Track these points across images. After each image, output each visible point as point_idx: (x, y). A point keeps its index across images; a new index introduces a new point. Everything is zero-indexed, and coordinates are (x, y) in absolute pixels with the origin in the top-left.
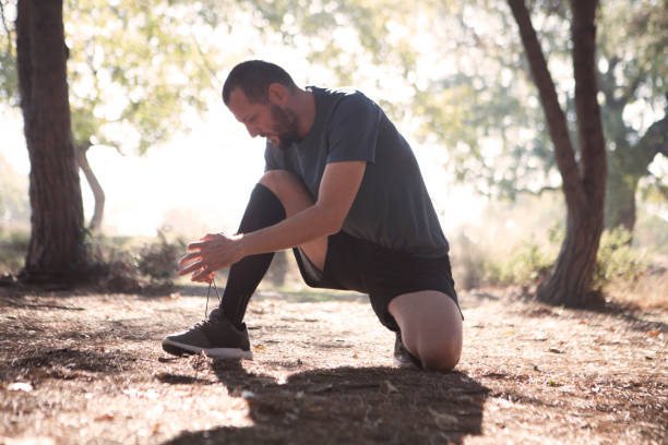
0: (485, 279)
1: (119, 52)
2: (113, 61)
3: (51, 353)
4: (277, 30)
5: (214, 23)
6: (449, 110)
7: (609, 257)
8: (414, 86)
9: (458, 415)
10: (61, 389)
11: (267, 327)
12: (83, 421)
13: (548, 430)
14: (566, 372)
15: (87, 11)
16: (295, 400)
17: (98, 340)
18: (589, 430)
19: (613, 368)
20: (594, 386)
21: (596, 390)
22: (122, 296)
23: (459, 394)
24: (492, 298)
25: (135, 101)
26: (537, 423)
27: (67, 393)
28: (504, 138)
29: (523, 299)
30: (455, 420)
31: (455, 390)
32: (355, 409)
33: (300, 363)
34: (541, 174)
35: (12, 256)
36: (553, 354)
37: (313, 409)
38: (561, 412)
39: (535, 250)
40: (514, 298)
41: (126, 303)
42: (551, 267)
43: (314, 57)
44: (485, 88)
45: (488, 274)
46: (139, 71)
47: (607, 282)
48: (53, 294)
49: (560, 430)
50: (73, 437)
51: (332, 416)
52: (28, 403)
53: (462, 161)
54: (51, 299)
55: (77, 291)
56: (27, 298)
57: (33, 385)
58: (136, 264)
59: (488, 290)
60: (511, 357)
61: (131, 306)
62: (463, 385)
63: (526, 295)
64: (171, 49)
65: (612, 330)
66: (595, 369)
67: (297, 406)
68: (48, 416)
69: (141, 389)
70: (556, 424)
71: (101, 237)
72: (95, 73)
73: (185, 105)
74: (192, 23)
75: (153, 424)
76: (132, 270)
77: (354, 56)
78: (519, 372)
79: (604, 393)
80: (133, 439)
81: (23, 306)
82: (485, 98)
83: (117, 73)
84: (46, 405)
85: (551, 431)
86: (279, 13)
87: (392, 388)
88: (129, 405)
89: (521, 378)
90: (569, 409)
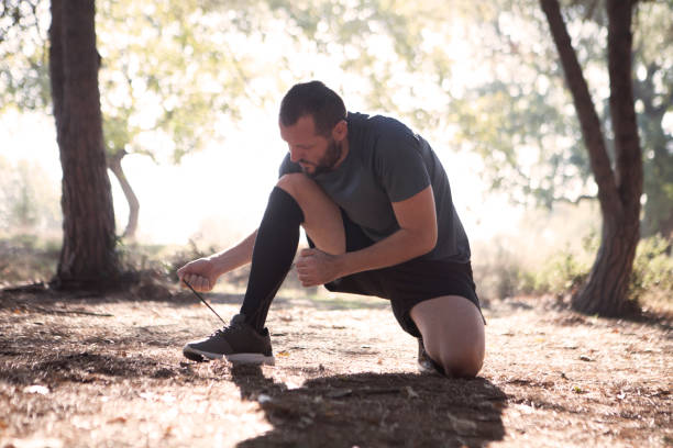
0: (519, 288)
1: (154, 61)
2: (147, 70)
3: (72, 357)
4: (311, 37)
5: (247, 32)
6: (484, 118)
7: (645, 265)
8: (448, 93)
9: (477, 421)
10: (78, 392)
11: (293, 334)
12: (96, 423)
13: (568, 436)
14: (594, 380)
15: (122, 20)
16: (312, 404)
17: (123, 345)
18: (610, 436)
19: (642, 375)
20: (620, 393)
21: (621, 397)
22: (152, 303)
23: (481, 400)
24: (526, 308)
25: (169, 109)
26: (559, 429)
27: (83, 396)
28: (541, 146)
29: (558, 308)
30: (473, 425)
31: (476, 396)
32: (372, 414)
33: (322, 368)
34: (578, 183)
35: (46, 265)
36: (582, 362)
37: (330, 414)
38: (584, 419)
39: (569, 259)
40: (548, 307)
41: (154, 309)
42: (586, 276)
43: (349, 65)
44: (521, 96)
45: (523, 283)
46: (174, 80)
47: (644, 291)
48: (84, 301)
49: (580, 437)
50: (83, 439)
51: (349, 421)
52: (43, 405)
53: (498, 170)
54: (81, 306)
55: (109, 299)
56: (58, 305)
57: (49, 387)
58: (167, 272)
59: (522, 300)
60: (540, 365)
61: (159, 313)
62: (486, 391)
63: (560, 304)
64: (205, 57)
65: (645, 339)
66: (624, 377)
67: (314, 410)
68: (61, 418)
69: (158, 393)
70: (577, 430)
71: (134, 246)
72: (130, 82)
73: (219, 114)
74: (226, 31)
75: (165, 427)
76: (162, 277)
77: (388, 64)
78: (544, 379)
79: (630, 400)
80: (143, 441)
81: (51, 313)
82: (522, 105)
83: (152, 82)
84: (61, 407)
85: (571, 438)
86: (312, 21)
87: (412, 393)
88: (143, 408)
89: (546, 385)
90: (593, 416)
